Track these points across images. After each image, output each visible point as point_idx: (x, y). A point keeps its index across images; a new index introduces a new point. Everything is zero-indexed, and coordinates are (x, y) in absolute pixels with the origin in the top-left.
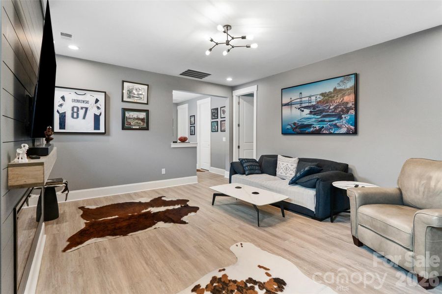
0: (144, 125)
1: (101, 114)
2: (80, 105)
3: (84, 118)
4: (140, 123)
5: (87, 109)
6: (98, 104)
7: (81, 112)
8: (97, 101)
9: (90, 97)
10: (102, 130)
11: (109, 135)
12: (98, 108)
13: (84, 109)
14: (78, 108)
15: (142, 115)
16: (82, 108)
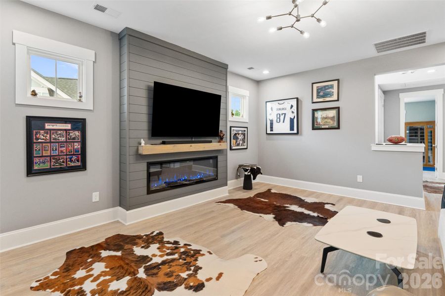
0: (334, 124)
1: (294, 117)
2: (281, 112)
3: (284, 122)
4: (329, 122)
5: (285, 114)
6: (292, 110)
7: (282, 117)
8: (292, 106)
9: (287, 104)
10: (295, 131)
11: (301, 135)
12: (293, 112)
13: (284, 115)
14: (280, 114)
15: (332, 113)
16: (282, 114)
